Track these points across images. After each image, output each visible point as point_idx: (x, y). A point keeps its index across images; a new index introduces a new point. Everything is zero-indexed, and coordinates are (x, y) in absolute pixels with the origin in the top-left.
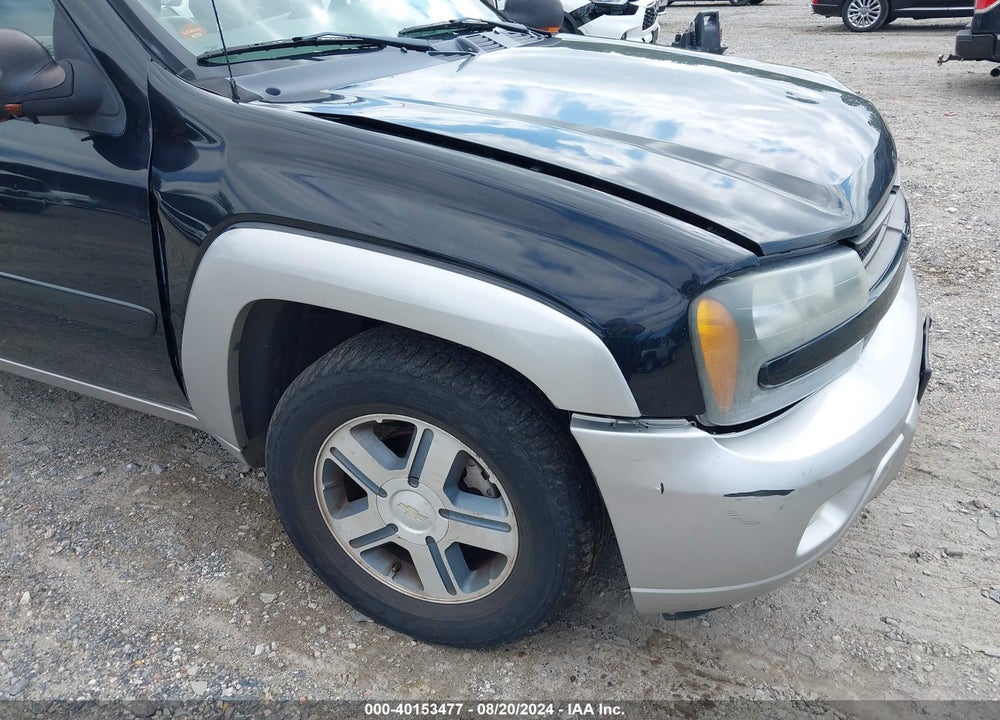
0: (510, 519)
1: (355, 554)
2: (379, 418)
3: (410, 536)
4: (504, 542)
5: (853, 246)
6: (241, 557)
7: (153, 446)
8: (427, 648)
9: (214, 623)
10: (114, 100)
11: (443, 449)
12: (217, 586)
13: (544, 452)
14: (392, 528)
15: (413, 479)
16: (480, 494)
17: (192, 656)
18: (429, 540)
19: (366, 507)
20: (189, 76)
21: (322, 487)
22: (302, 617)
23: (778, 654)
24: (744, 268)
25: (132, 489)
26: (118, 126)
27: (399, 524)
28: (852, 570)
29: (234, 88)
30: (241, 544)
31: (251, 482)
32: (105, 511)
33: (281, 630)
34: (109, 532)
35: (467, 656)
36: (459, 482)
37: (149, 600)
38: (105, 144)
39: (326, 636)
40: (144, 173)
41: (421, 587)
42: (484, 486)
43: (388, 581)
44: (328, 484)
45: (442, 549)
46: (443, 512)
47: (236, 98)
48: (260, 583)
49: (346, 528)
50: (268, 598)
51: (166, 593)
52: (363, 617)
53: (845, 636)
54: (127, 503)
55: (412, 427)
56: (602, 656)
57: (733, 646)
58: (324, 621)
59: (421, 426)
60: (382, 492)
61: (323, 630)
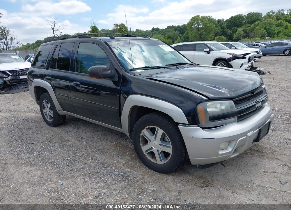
0: (171, 146)
1: (145, 154)
2: (150, 126)
3: (154, 150)
4: (170, 150)
5: (232, 100)
6: (127, 157)
7: (114, 140)
8: (156, 173)
9: (120, 165)
10: (117, 76)
11: (160, 132)
12: (122, 160)
13: (176, 132)
14: (152, 148)
15: (155, 138)
16: (167, 142)
17: (116, 169)
18: (158, 150)
19: (148, 144)
20: (128, 72)
21: (141, 140)
22: (136, 166)
23: (225, 182)
24: (205, 101)
25: (109, 145)
26: (117, 80)
27: (153, 147)
28: (248, 172)
29: (134, 74)
30: (127, 155)
31: (131, 147)
32: (105, 148)
33: (131, 167)
34: (105, 151)
35: (163, 175)
36: (163, 139)
37: (110, 161)
38: (114, 82)
39: (139, 169)
40: (120, 87)
41: (156, 161)
42: (167, 140)
43: (151, 159)
44: (142, 140)
45: (160, 152)
46: (160, 145)
47: (134, 75)
48: (129, 161)
49: (144, 148)
50: (130, 163)
51: (113, 160)
52: (146, 167)
53: (240, 181)
54: (108, 147)
55: (156, 128)
56: (189, 178)
57: (216, 180)
58: (139, 167)
59: (157, 128)
60: (150, 141)
61: (139, 168)
